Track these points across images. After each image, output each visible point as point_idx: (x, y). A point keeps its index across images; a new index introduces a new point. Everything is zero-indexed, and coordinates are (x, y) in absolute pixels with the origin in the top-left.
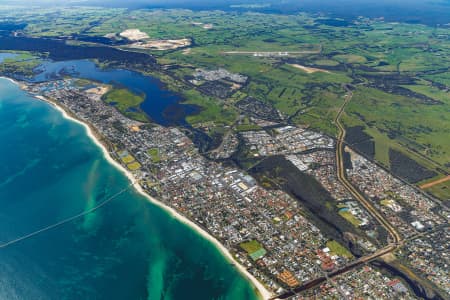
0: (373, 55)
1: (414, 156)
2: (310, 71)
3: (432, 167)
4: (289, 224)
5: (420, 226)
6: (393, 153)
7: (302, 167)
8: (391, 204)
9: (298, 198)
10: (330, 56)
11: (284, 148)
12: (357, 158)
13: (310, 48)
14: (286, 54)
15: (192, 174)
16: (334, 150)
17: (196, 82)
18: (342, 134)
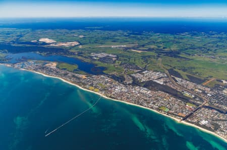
0: (159, 45)
1: (195, 76)
2: (140, 52)
3: (203, 79)
4: (170, 100)
5: (210, 95)
6: (187, 76)
7: (162, 83)
8: (197, 90)
9: (167, 92)
10: (143, 46)
11: (150, 78)
12: (177, 79)
13: (133, 43)
14: (125, 46)
15: (123, 90)
16: (168, 77)
17: (95, 58)
18: (167, 72)
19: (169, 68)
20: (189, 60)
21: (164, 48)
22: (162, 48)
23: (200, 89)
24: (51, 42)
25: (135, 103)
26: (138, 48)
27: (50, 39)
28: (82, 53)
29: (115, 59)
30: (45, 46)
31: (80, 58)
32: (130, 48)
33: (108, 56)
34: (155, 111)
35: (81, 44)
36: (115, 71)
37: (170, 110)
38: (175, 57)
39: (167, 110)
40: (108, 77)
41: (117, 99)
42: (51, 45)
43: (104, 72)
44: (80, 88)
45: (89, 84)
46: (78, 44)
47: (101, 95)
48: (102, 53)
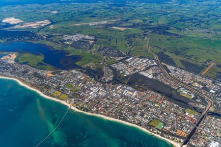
1: (191, 61)
2: (122, 29)
3: (200, 65)
4: (163, 106)
5: (214, 92)
6: (182, 61)
7: (151, 77)
8: (196, 85)
9: (159, 92)
10: (127, 21)
11: (136, 69)
12: (170, 67)
13: (115, 18)
14: (105, 22)
15: (100, 93)
16: (158, 65)
17: (68, 43)
18: (156, 57)
19: (159, 51)
20: (181, 37)
21: (151, 22)
22: (148, 22)
23: (199, 83)
24: (16, 23)
25: (116, 117)
26: (120, 23)
27: (15, 18)
28: (52, 36)
29: (92, 42)
30: (8, 29)
31: (48, 43)
32: (110, 25)
33: (83, 38)
34: (144, 130)
35: (53, 23)
36: (91, 61)
37: (165, 125)
38: (165, 33)
39: (160, 126)
40: (82, 71)
41: (92, 112)
42: (16, 27)
43: (77, 63)
44: (42, 94)
45: (55, 86)
46: (49, 22)
47: (69, 105)
48: (77, 35)
